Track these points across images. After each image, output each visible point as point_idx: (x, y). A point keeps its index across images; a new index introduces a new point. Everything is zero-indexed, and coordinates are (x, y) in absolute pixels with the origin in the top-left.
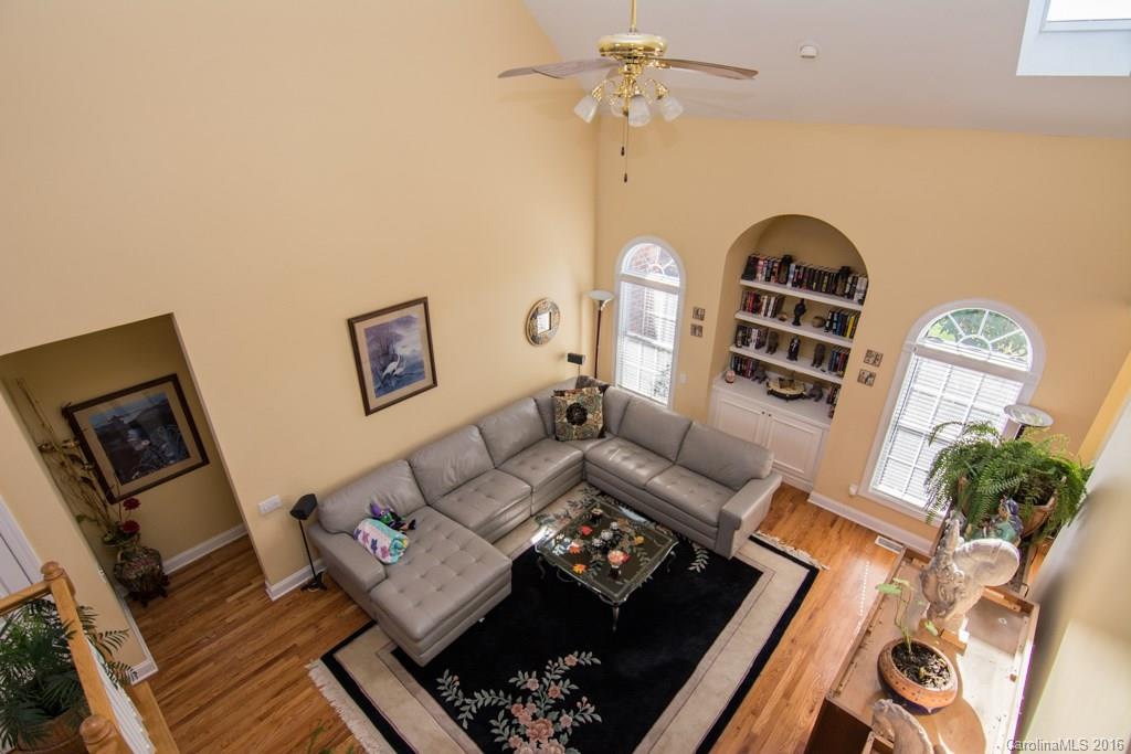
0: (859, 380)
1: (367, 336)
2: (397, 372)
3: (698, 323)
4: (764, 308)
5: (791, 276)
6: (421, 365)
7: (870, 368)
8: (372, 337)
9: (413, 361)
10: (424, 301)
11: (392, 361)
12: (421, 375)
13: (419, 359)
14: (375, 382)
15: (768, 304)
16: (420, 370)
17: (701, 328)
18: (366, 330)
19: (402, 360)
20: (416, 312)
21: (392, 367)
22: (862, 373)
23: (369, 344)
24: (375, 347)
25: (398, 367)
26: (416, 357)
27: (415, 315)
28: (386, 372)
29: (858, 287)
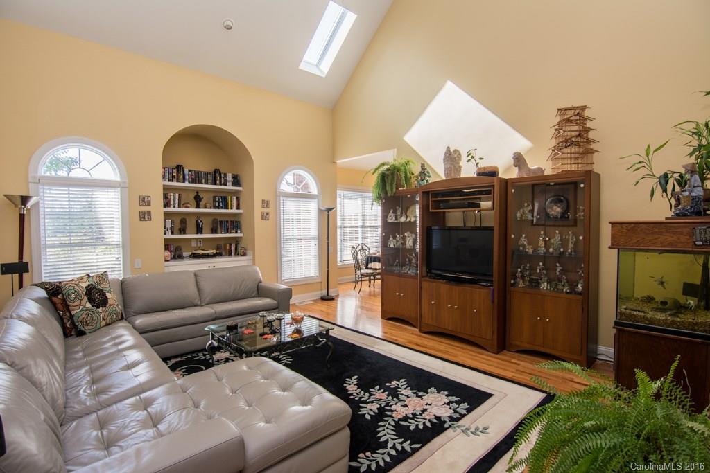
0: (262, 219)
3: (145, 209)
4: (172, 203)
5: (187, 177)
7: (266, 210)
15: (174, 199)
17: (149, 213)
22: (263, 213)
29: (228, 179)
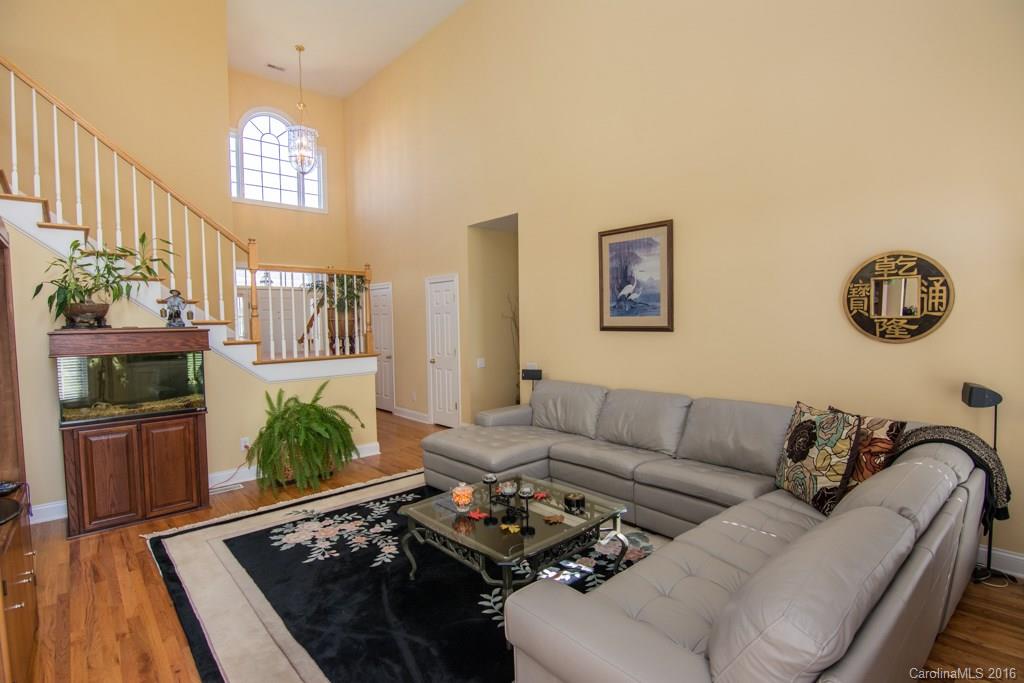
1: (611, 251)
2: (633, 297)
6: (657, 298)
8: (614, 253)
9: (649, 291)
10: (668, 225)
11: (629, 283)
12: (655, 310)
13: (657, 291)
14: (612, 301)
16: (655, 304)
18: (610, 245)
19: (638, 286)
20: (660, 235)
21: (628, 290)
23: (611, 259)
24: (616, 263)
25: (634, 292)
26: (652, 287)
27: (657, 239)
28: (622, 293)
